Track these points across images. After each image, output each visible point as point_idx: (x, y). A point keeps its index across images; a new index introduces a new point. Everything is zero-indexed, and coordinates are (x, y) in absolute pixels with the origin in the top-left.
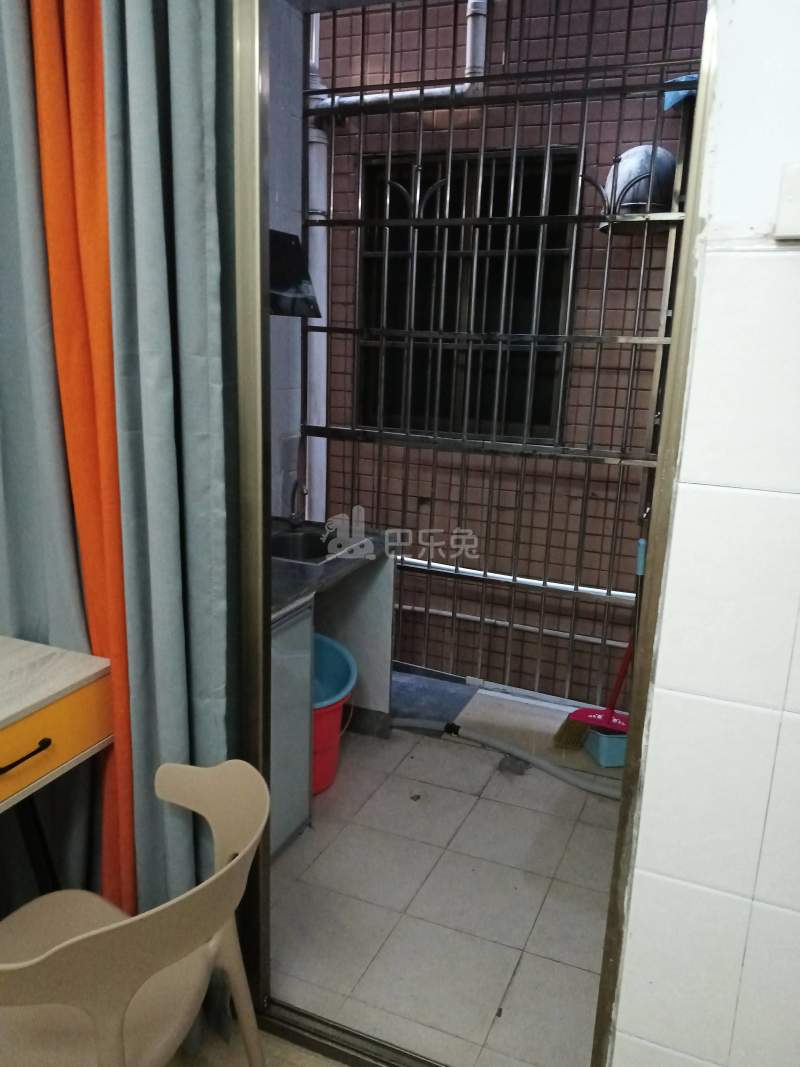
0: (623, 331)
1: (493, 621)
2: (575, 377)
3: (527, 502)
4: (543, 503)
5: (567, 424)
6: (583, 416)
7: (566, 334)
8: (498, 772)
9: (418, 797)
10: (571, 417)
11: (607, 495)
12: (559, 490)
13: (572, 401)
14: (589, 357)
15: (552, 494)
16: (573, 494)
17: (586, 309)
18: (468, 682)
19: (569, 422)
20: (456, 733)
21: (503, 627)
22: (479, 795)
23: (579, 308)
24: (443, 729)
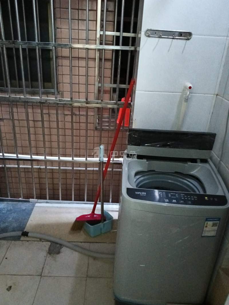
0: (78, 41)
1: (39, 167)
2: (60, 61)
3: (46, 118)
4: (54, 118)
5: (59, 83)
6: (66, 79)
7: (54, 42)
8: (49, 255)
9: (10, 287)
10: (60, 80)
11: (79, 113)
12: (59, 112)
13: (60, 72)
14: (65, 52)
15: (57, 114)
16: (65, 114)
17: (61, 29)
18: (30, 201)
19: (60, 82)
20: (27, 236)
21: (43, 169)
22: (41, 275)
23: (58, 28)
24: (21, 235)
